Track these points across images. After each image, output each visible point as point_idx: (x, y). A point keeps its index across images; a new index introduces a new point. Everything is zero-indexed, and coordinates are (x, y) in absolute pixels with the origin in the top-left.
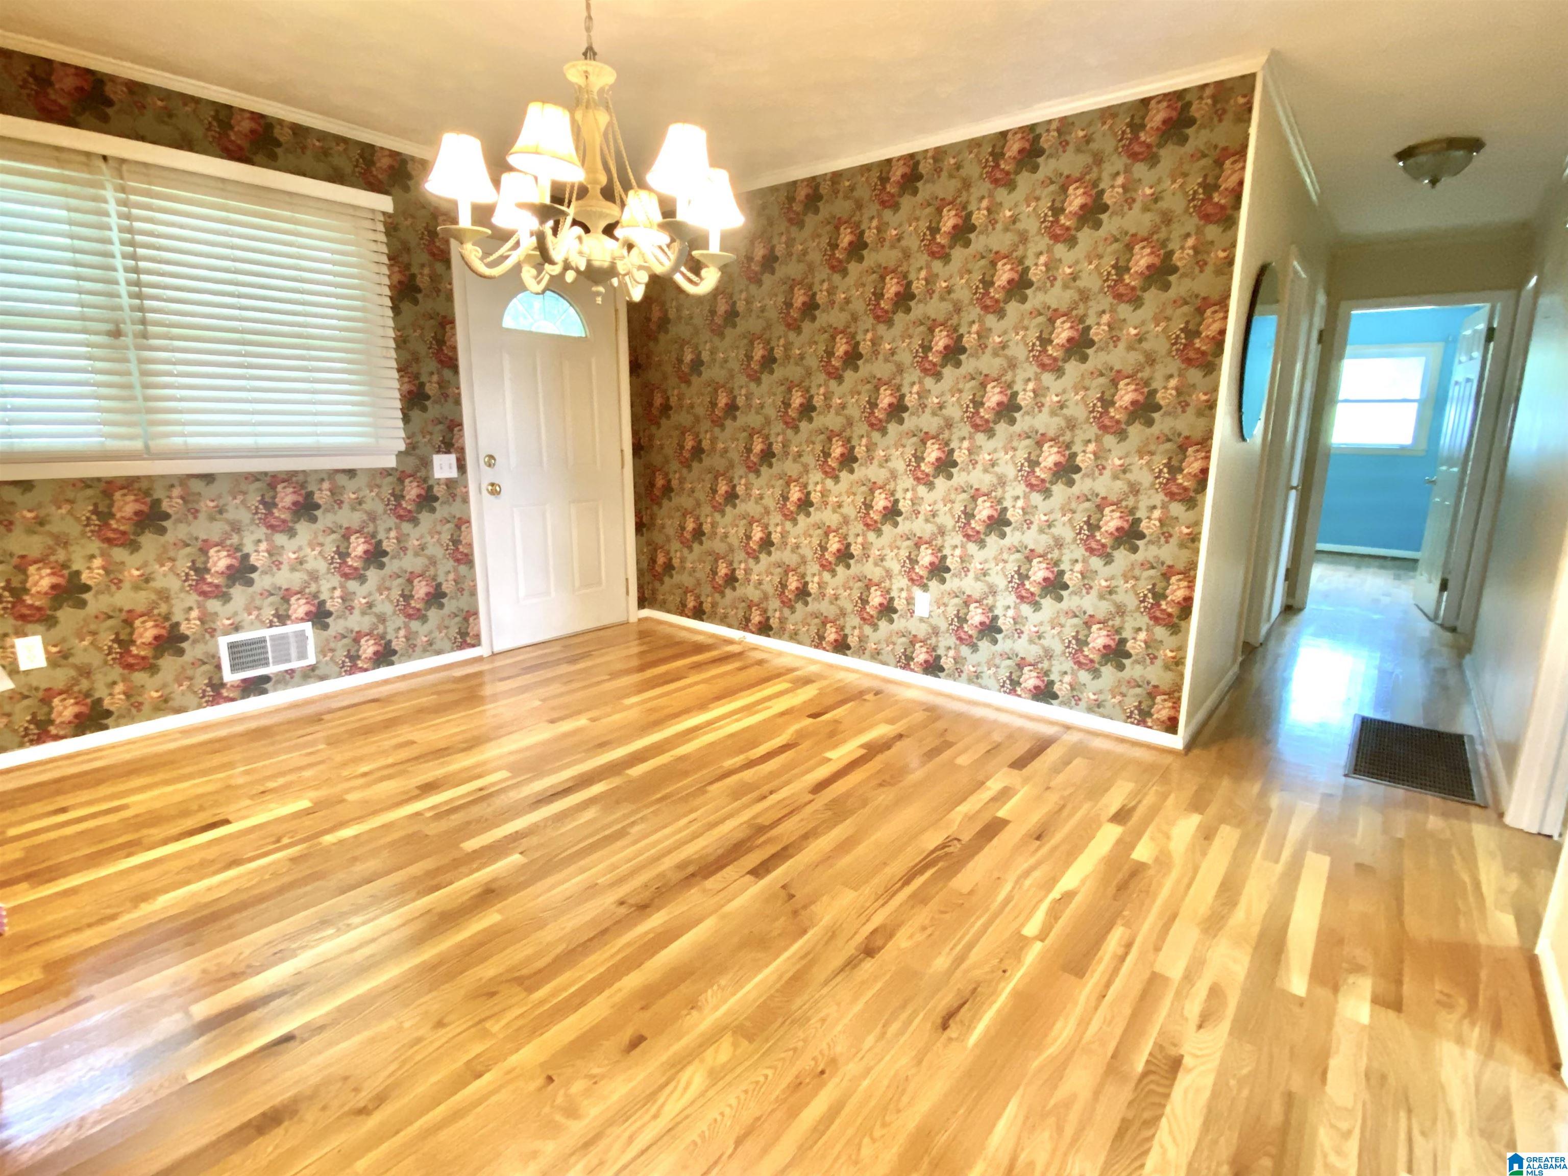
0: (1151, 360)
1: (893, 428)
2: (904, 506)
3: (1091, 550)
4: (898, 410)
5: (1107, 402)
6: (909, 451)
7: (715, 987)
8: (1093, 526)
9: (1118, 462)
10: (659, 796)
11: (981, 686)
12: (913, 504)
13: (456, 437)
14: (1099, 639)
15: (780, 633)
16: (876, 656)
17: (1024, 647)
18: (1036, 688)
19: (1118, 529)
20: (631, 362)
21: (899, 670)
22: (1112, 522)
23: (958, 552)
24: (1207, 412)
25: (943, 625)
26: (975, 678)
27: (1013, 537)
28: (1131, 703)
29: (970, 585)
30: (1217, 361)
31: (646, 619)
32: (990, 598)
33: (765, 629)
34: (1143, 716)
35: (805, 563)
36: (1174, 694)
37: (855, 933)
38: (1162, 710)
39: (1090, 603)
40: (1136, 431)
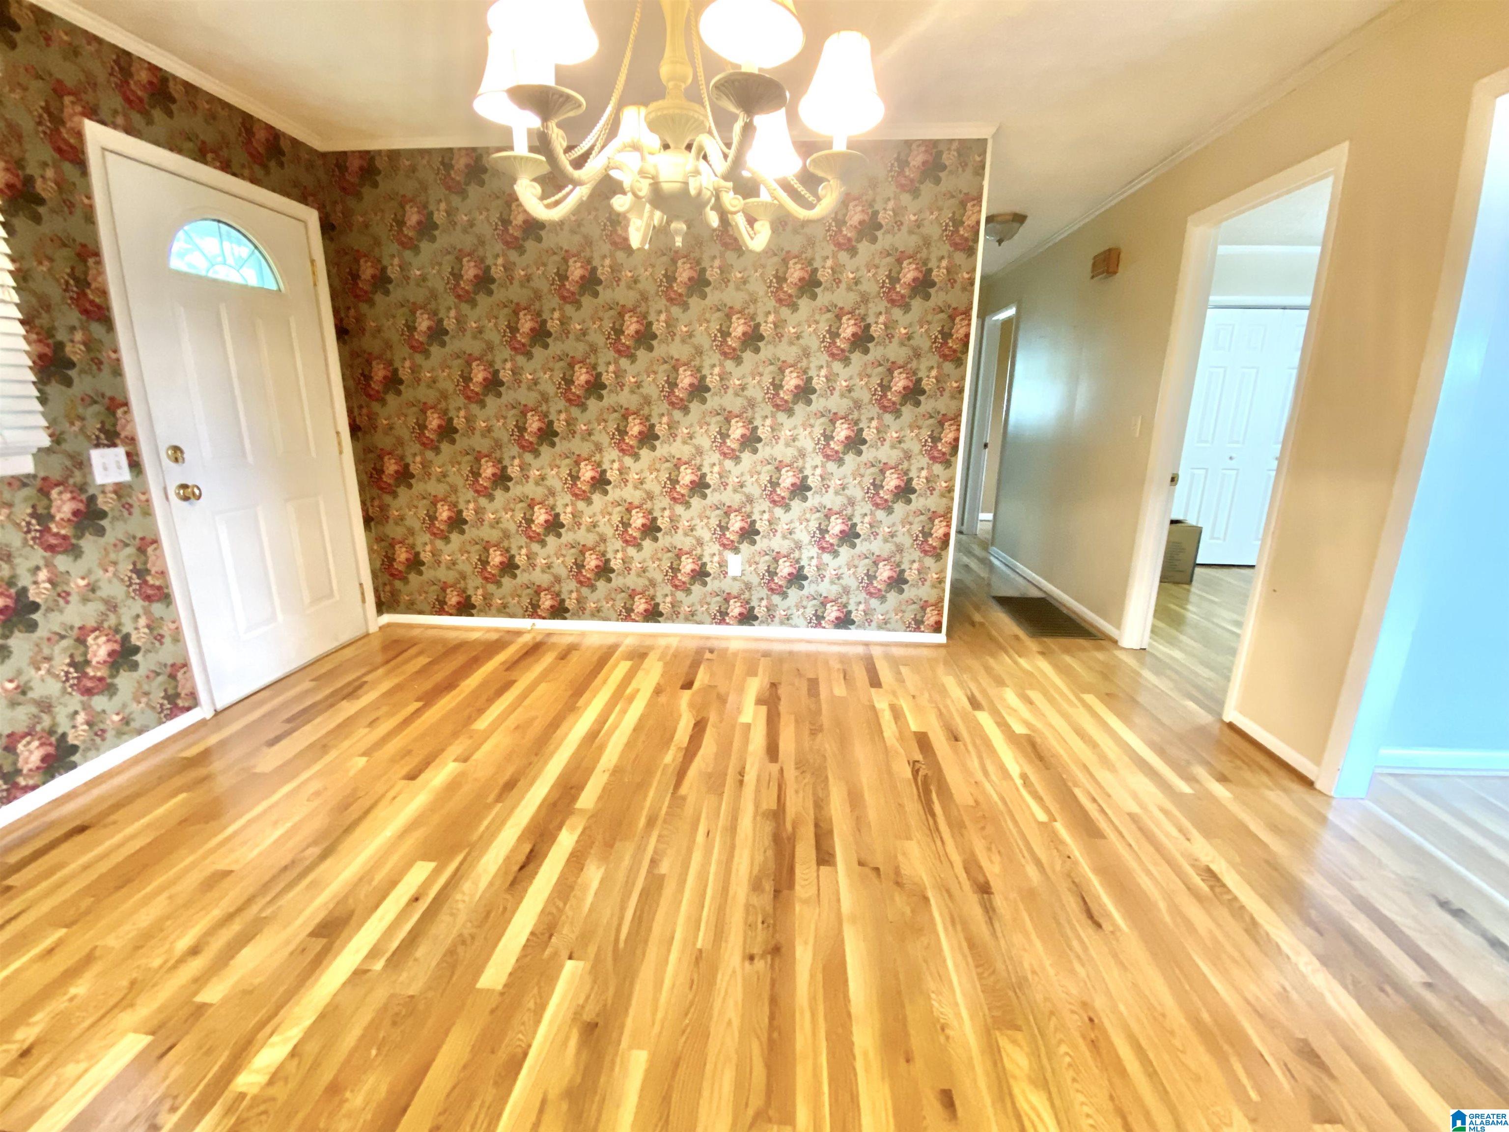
0: (917, 355)
1: (694, 406)
2: (712, 479)
3: (877, 505)
4: (699, 390)
5: (885, 387)
6: (714, 429)
7: (933, 996)
8: (877, 486)
9: (895, 435)
10: (642, 821)
11: (792, 626)
12: (721, 477)
13: (122, 422)
14: (884, 573)
15: (580, 612)
16: (691, 617)
17: (826, 588)
18: (837, 618)
19: (896, 487)
20: (336, 326)
21: (714, 626)
22: (892, 481)
23: (766, 516)
24: (957, 396)
25: (755, 580)
26: (787, 620)
27: (813, 500)
28: (909, 616)
29: (778, 544)
30: (963, 357)
31: (389, 625)
32: (797, 552)
33: (559, 611)
34: (917, 625)
35: (604, 541)
36: (938, 605)
37: (957, 878)
38: (930, 618)
39: (877, 546)
40: (908, 411)
